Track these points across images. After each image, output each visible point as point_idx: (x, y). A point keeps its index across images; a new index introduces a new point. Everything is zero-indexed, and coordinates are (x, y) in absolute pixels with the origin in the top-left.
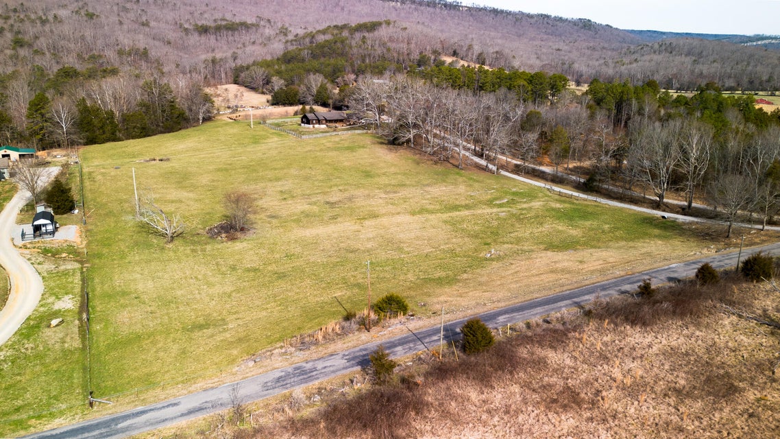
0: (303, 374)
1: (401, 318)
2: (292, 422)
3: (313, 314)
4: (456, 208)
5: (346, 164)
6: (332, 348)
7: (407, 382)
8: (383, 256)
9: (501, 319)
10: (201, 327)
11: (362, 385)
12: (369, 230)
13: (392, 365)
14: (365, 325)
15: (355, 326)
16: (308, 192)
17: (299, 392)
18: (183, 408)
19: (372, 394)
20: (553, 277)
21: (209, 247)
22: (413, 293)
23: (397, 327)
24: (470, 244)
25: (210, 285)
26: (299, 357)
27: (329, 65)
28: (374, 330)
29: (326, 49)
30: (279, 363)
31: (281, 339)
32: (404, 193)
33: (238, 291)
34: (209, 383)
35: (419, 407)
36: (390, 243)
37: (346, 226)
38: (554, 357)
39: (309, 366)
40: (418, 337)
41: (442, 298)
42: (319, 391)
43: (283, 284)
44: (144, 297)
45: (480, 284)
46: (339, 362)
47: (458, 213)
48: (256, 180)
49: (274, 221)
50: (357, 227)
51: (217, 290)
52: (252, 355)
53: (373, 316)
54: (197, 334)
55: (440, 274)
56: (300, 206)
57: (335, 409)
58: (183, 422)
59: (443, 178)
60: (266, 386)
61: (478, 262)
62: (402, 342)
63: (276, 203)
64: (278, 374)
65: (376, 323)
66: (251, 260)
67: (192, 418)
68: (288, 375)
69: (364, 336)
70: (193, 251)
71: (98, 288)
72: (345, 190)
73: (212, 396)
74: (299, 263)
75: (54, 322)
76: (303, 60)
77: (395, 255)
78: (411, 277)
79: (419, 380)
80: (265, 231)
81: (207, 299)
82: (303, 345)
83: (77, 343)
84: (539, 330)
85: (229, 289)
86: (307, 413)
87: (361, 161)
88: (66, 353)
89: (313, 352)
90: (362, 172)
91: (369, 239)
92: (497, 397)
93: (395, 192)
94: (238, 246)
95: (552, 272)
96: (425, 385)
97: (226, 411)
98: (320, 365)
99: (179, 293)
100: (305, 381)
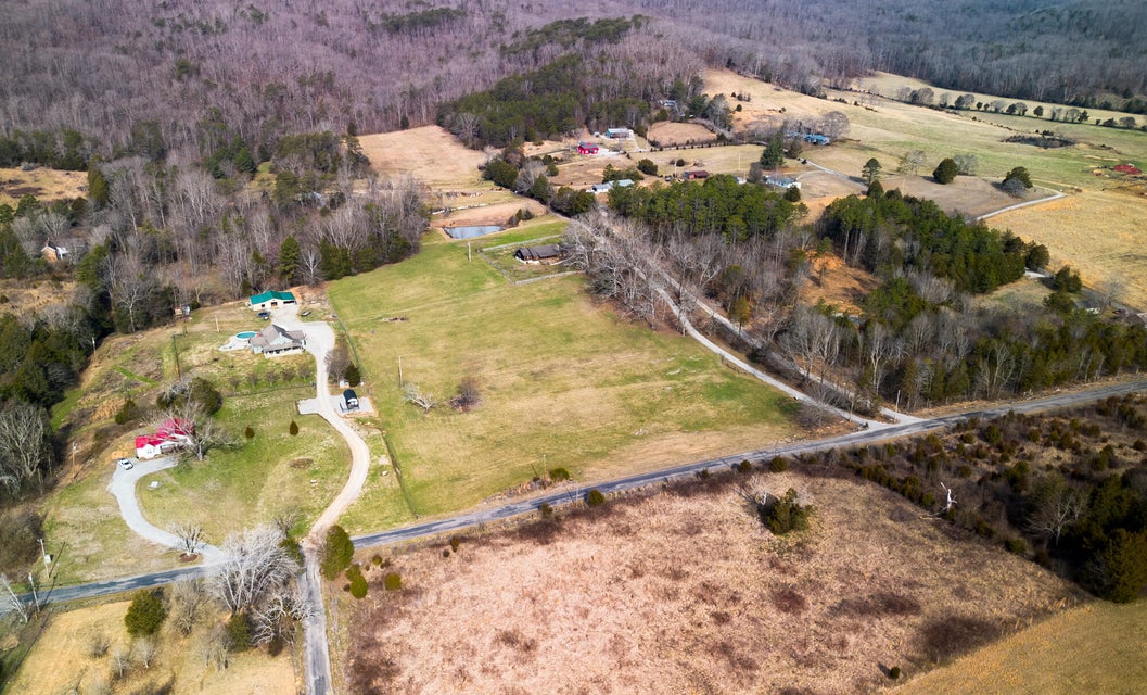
0: (510, 510)
1: (565, 481)
2: (505, 532)
3: (517, 475)
4: (633, 379)
5: (552, 324)
6: (525, 497)
7: (557, 519)
8: (566, 429)
9: (618, 486)
10: (457, 479)
11: (537, 518)
12: (560, 404)
13: (551, 510)
14: (543, 485)
15: (538, 486)
16: (518, 361)
17: (508, 519)
18: (458, 522)
19: (540, 522)
20: (667, 456)
21: (452, 418)
22: (576, 463)
23: (561, 487)
24: (628, 420)
25: (457, 449)
26: (509, 501)
27: (555, 105)
28: (548, 488)
29: (552, 78)
30: (499, 504)
31: (500, 490)
32: (596, 360)
33: (474, 454)
34: (466, 511)
35: (559, 530)
36: (572, 418)
37: (542, 400)
38: (630, 511)
39: (513, 506)
40: (571, 494)
41: (593, 469)
42: (517, 519)
43: (500, 451)
44: (424, 458)
45: (621, 459)
46: (528, 506)
47: (633, 385)
48: (478, 346)
49: (493, 392)
50: (551, 401)
51: (462, 453)
52: (485, 498)
53: (549, 480)
54: (456, 483)
55: (598, 449)
56: (513, 378)
57: (523, 528)
58: (458, 528)
59: (632, 341)
60: (493, 515)
61: (628, 438)
62: (561, 497)
63: (494, 373)
64: (498, 510)
65: (550, 484)
66: (479, 430)
67: (462, 527)
68: (503, 511)
69: (542, 492)
70: (443, 421)
71: (398, 451)
72: (548, 358)
73: (469, 518)
74: (509, 433)
75: (384, 473)
76: (522, 97)
77: (572, 429)
78: (579, 450)
79: (563, 518)
80: (487, 402)
81: (457, 460)
82: (511, 495)
83: (398, 486)
84: (632, 496)
85: (468, 453)
86: (511, 529)
87: (564, 321)
88: (395, 491)
89: (515, 499)
90: (564, 334)
91: (558, 414)
92: (595, 528)
93: (588, 361)
94: (471, 417)
95: (668, 453)
96: (565, 520)
97: (476, 525)
98: (518, 507)
99: (441, 455)
100: (511, 514)
